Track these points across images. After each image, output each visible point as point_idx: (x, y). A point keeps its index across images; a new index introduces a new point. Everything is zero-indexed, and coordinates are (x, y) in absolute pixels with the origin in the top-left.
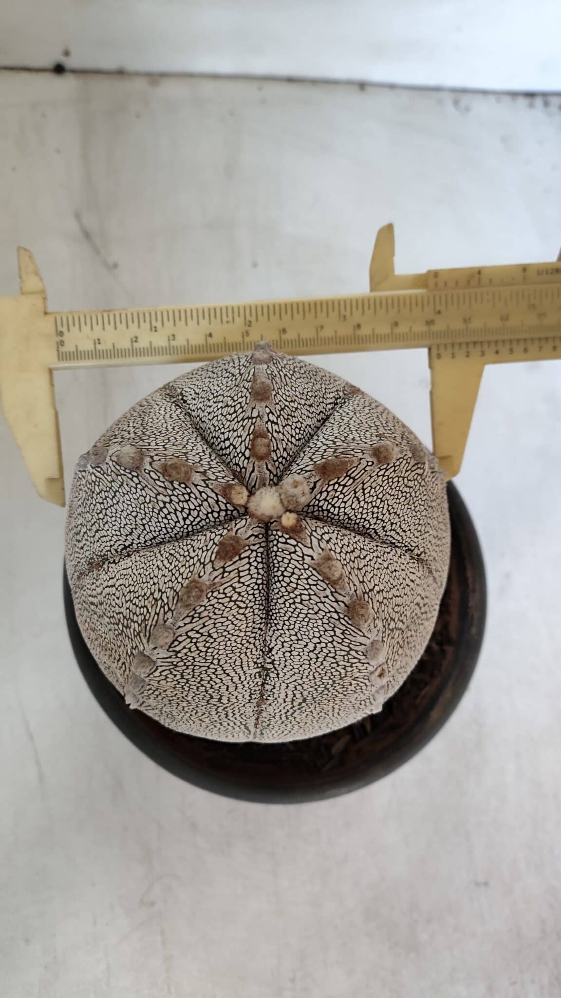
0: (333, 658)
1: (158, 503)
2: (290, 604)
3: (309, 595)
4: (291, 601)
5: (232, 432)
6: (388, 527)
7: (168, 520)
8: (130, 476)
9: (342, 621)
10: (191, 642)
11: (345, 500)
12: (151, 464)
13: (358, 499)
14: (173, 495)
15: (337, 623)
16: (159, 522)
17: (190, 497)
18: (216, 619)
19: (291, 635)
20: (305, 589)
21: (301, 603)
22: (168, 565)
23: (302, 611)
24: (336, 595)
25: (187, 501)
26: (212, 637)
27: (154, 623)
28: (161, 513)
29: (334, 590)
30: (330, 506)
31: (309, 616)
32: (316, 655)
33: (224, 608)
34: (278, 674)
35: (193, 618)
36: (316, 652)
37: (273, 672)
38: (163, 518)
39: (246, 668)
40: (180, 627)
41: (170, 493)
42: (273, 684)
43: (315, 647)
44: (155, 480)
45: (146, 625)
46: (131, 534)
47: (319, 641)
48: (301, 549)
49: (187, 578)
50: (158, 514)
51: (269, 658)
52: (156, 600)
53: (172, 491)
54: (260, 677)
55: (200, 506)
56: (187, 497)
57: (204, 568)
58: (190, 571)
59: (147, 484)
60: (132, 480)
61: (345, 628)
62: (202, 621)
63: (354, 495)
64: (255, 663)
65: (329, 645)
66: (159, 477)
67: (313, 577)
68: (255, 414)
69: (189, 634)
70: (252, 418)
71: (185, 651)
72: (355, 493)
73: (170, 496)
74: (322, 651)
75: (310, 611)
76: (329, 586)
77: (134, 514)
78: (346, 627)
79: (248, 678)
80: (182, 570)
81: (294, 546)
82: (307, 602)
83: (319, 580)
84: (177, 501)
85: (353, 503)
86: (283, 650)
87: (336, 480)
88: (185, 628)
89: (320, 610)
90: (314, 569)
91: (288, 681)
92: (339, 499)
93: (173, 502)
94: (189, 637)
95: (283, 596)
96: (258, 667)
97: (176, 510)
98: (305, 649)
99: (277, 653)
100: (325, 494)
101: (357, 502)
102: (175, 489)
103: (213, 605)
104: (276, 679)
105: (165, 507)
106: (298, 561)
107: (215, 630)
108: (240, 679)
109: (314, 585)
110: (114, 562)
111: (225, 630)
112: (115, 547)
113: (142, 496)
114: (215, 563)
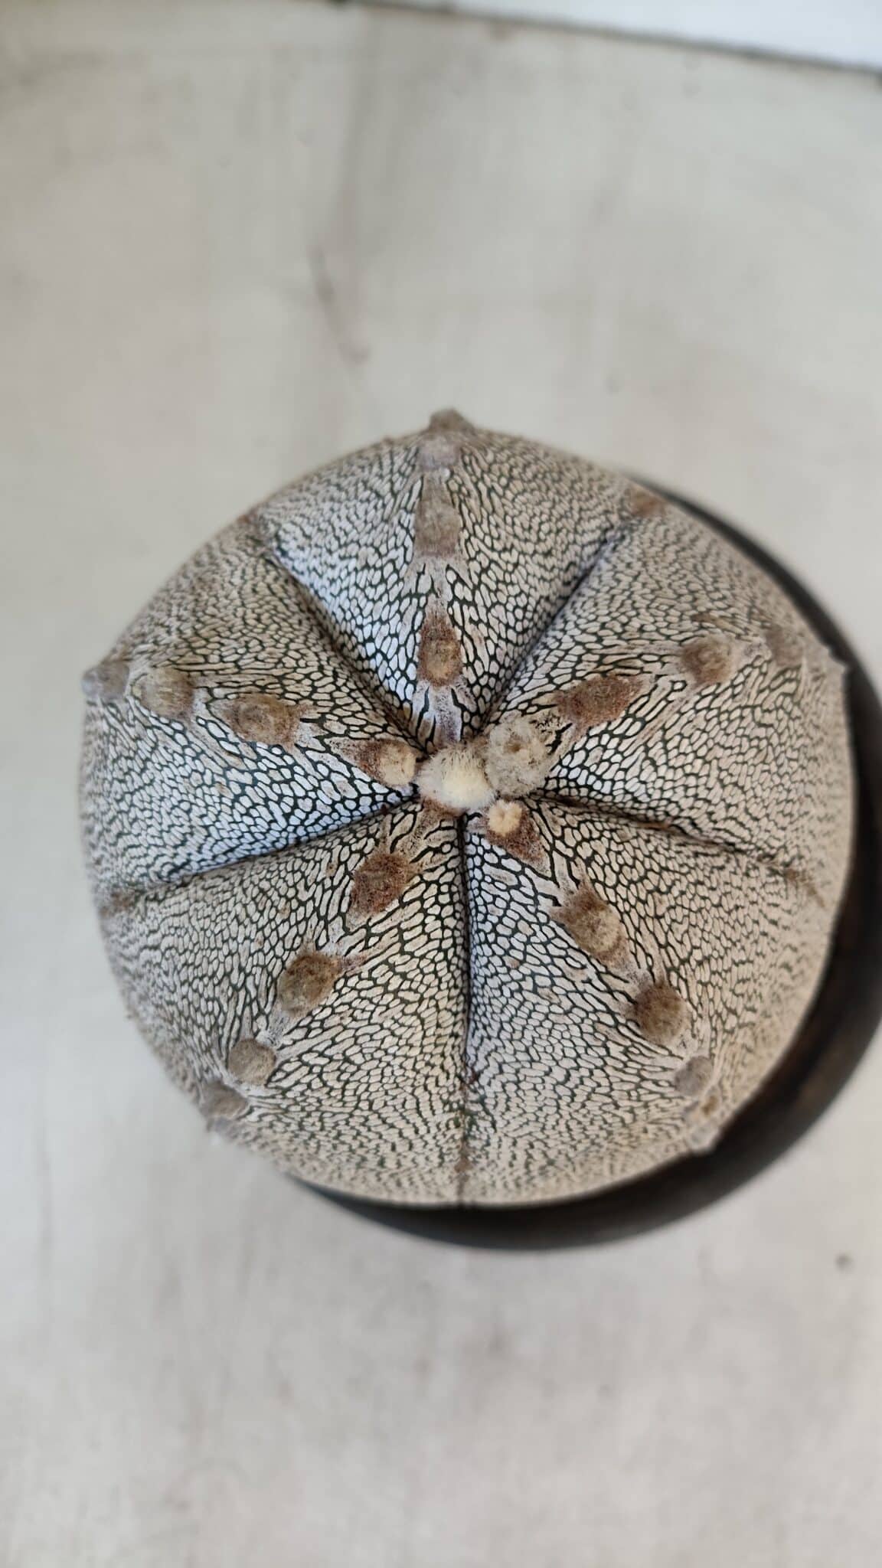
0: (609, 1095)
1: (228, 787)
2: (512, 993)
3: (551, 976)
4: (514, 986)
5: (378, 624)
6: (720, 813)
7: (254, 818)
8: (170, 731)
9: (623, 1030)
10: (310, 1072)
11: (625, 765)
12: (208, 706)
13: (653, 763)
14: (259, 770)
15: (613, 1033)
16: (235, 822)
17: (293, 773)
18: (357, 1030)
19: (515, 1052)
20: (542, 964)
21: (535, 991)
22: (256, 917)
23: (538, 1008)
24: (608, 978)
25: (287, 782)
26: (352, 1063)
27: (234, 1034)
28: (237, 805)
29: (602, 969)
30: (592, 778)
31: (551, 1017)
32: (571, 1090)
33: (372, 1007)
34: (494, 1124)
35: (310, 1030)
36: (570, 1084)
37: (483, 1119)
38: (242, 815)
39: (427, 1113)
40: (283, 1047)
41: (252, 766)
42: (485, 1138)
43: (568, 1077)
44: (218, 740)
45: (220, 1038)
46: (183, 843)
47: (575, 1065)
48: (531, 880)
49: (292, 949)
50: (232, 808)
51: (475, 1091)
52: (236, 989)
53: (256, 762)
54: (457, 1126)
55: (315, 789)
56: (287, 773)
57: (326, 927)
58: (297, 934)
59: (204, 748)
60: (172, 738)
61: (629, 1043)
62: (328, 1035)
63: (643, 755)
64: (445, 1103)
65: (597, 1072)
66: (226, 734)
67: (557, 941)
68: (424, 586)
69: (305, 1058)
70: (418, 596)
71: (299, 1088)
72: (647, 750)
73: (252, 772)
74: (582, 1083)
75: (554, 1008)
76: (594, 961)
77: (185, 806)
78: (631, 1040)
79: (434, 1130)
80: (283, 930)
81: (517, 874)
82: (547, 991)
83: (570, 947)
84: (268, 782)
85: (642, 770)
86: (503, 1078)
87: (603, 726)
88: (295, 1048)
89: (574, 1006)
90: (561, 926)
91: (515, 1135)
92: (611, 764)
93: (259, 784)
94: (306, 1064)
95: (497, 974)
96: (451, 1110)
97: (267, 799)
98: (546, 1079)
99: (489, 1084)
100: (582, 755)
101: (652, 768)
102: (260, 758)
103: (349, 1004)
104: (491, 1131)
105: (244, 794)
106: (525, 906)
107: (356, 1049)
108: (417, 1132)
109: (560, 957)
110: (155, 899)
111: (379, 1049)
112: (157, 868)
113: (196, 771)
114: (347, 916)
